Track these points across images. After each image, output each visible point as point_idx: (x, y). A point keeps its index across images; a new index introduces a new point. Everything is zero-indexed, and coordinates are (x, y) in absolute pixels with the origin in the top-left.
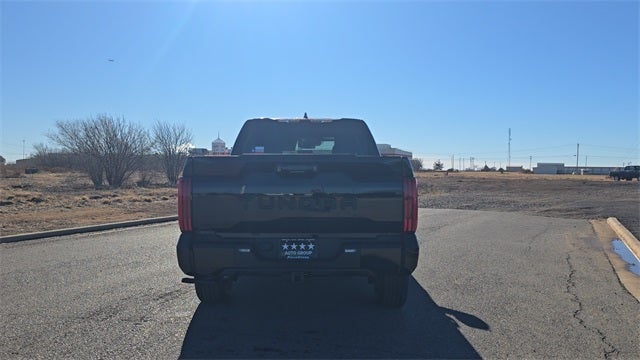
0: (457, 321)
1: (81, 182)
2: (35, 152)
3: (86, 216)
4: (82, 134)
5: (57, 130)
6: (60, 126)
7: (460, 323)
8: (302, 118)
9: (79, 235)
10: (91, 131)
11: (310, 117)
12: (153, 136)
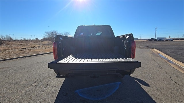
0: (140, 84)
1: (50, 43)
2: (43, 38)
3: (48, 50)
4: (50, 34)
5: (45, 33)
6: (46, 32)
7: (141, 84)
8: (93, 25)
9: (45, 55)
10: (52, 33)
11: (95, 25)
12: (64, 34)
